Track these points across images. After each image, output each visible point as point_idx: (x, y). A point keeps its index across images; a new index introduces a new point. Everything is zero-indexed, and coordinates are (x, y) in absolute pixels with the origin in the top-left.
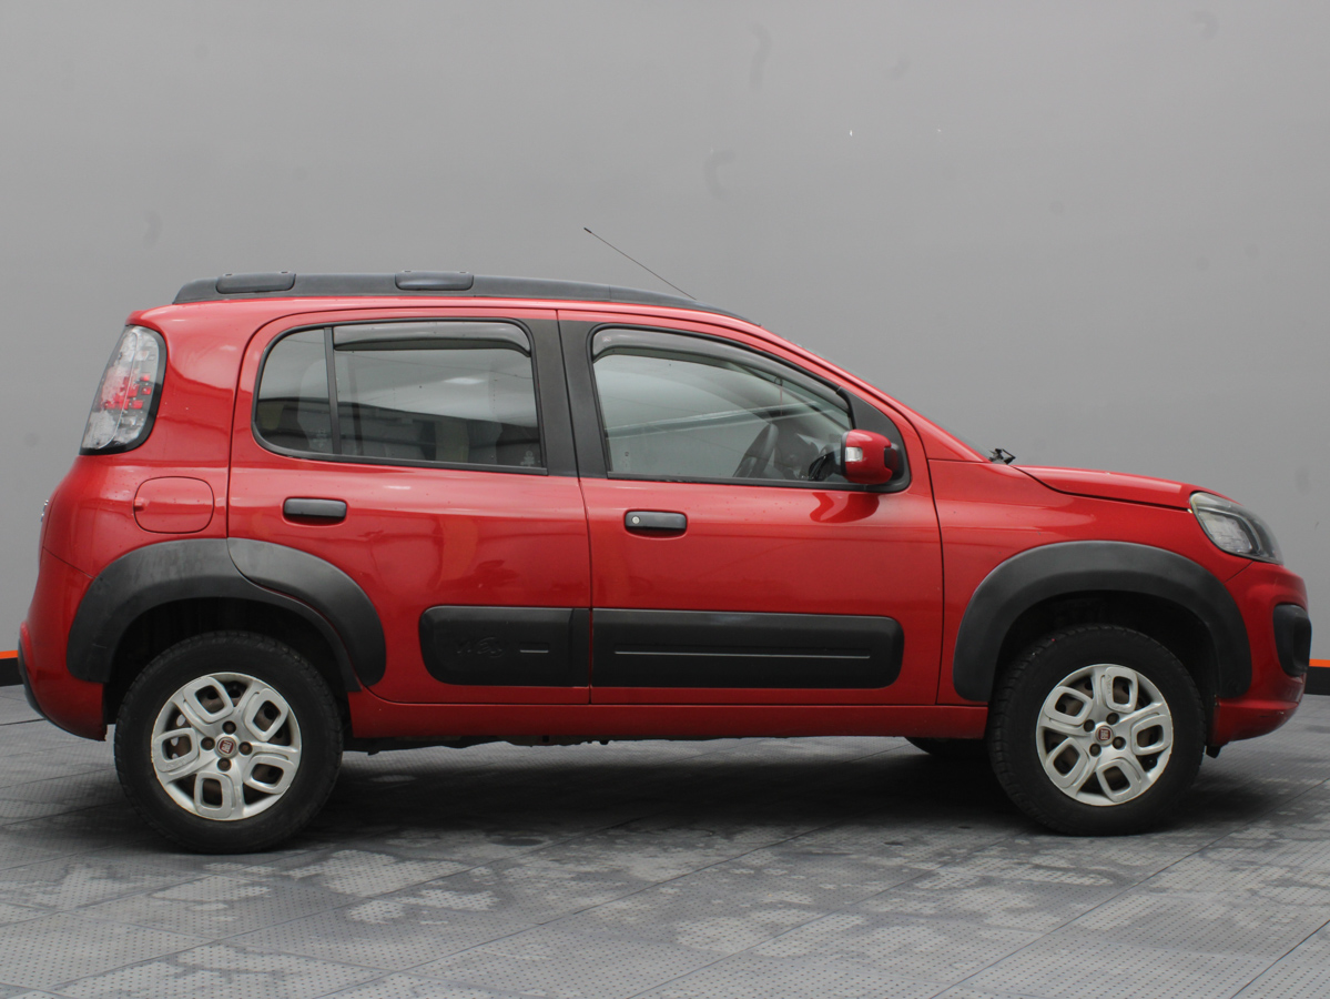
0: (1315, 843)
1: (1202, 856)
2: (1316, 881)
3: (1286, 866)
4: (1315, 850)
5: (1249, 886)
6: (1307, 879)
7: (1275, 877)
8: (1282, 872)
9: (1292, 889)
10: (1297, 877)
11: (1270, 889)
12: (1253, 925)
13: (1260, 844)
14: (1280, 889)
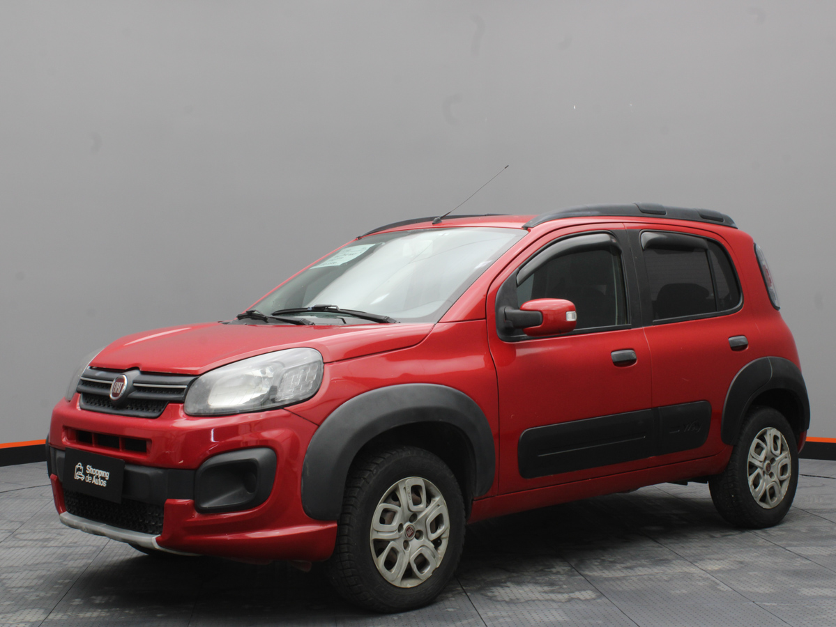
0: (37, 562)
1: (98, 547)
2: (31, 542)
3: (49, 547)
4: (36, 558)
5: (63, 537)
6: (36, 543)
7: (52, 542)
8: (49, 545)
9: (41, 538)
10: (41, 543)
11: (52, 537)
12: (52, 523)
13: (70, 557)
14: (48, 537)
